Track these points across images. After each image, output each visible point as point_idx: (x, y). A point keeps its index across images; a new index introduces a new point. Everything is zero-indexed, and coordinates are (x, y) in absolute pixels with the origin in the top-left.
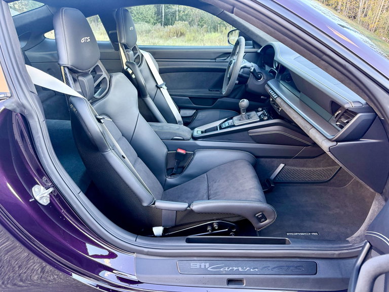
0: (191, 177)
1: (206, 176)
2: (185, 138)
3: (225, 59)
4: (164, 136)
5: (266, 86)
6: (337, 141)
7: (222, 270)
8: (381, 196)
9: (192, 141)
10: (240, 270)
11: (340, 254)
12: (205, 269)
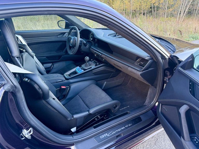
0: (71, 99)
1: (78, 96)
2: (63, 80)
3: (62, 36)
4: (52, 82)
5: (91, 49)
6: (142, 71)
7: (113, 133)
8: (153, 87)
9: (66, 81)
10: (119, 131)
11: (146, 111)
12: (107, 136)
